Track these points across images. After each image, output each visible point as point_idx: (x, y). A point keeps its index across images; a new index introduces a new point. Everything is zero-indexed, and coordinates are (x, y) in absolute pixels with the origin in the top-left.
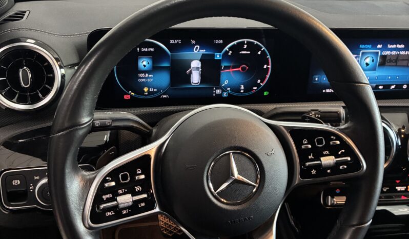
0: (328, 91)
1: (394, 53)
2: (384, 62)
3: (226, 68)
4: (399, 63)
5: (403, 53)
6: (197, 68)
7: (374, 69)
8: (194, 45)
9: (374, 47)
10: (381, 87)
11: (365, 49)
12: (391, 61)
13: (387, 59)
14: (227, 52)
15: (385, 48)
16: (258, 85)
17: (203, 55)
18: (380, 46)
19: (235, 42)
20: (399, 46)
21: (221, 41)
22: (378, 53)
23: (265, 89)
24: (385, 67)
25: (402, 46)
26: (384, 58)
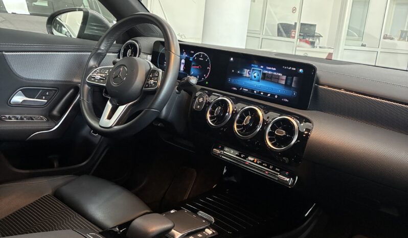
0: (234, 88)
1: (270, 72)
2: (265, 77)
3: (194, 65)
4: (273, 80)
5: (275, 73)
6: (183, 63)
7: (259, 81)
8: (184, 52)
9: (259, 67)
10: (262, 93)
11: (254, 67)
12: (268, 78)
13: (266, 75)
14: (194, 58)
15: (265, 69)
16: (204, 78)
17: (186, 57)
18: (262, 67)
19: (198, 53)
20: (273, 69)
21: (193, 52)
22: (261, 71)
23: (207, 80)
24: (265, 81)
25: (275, 69)
26: (264, 74)
